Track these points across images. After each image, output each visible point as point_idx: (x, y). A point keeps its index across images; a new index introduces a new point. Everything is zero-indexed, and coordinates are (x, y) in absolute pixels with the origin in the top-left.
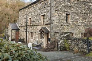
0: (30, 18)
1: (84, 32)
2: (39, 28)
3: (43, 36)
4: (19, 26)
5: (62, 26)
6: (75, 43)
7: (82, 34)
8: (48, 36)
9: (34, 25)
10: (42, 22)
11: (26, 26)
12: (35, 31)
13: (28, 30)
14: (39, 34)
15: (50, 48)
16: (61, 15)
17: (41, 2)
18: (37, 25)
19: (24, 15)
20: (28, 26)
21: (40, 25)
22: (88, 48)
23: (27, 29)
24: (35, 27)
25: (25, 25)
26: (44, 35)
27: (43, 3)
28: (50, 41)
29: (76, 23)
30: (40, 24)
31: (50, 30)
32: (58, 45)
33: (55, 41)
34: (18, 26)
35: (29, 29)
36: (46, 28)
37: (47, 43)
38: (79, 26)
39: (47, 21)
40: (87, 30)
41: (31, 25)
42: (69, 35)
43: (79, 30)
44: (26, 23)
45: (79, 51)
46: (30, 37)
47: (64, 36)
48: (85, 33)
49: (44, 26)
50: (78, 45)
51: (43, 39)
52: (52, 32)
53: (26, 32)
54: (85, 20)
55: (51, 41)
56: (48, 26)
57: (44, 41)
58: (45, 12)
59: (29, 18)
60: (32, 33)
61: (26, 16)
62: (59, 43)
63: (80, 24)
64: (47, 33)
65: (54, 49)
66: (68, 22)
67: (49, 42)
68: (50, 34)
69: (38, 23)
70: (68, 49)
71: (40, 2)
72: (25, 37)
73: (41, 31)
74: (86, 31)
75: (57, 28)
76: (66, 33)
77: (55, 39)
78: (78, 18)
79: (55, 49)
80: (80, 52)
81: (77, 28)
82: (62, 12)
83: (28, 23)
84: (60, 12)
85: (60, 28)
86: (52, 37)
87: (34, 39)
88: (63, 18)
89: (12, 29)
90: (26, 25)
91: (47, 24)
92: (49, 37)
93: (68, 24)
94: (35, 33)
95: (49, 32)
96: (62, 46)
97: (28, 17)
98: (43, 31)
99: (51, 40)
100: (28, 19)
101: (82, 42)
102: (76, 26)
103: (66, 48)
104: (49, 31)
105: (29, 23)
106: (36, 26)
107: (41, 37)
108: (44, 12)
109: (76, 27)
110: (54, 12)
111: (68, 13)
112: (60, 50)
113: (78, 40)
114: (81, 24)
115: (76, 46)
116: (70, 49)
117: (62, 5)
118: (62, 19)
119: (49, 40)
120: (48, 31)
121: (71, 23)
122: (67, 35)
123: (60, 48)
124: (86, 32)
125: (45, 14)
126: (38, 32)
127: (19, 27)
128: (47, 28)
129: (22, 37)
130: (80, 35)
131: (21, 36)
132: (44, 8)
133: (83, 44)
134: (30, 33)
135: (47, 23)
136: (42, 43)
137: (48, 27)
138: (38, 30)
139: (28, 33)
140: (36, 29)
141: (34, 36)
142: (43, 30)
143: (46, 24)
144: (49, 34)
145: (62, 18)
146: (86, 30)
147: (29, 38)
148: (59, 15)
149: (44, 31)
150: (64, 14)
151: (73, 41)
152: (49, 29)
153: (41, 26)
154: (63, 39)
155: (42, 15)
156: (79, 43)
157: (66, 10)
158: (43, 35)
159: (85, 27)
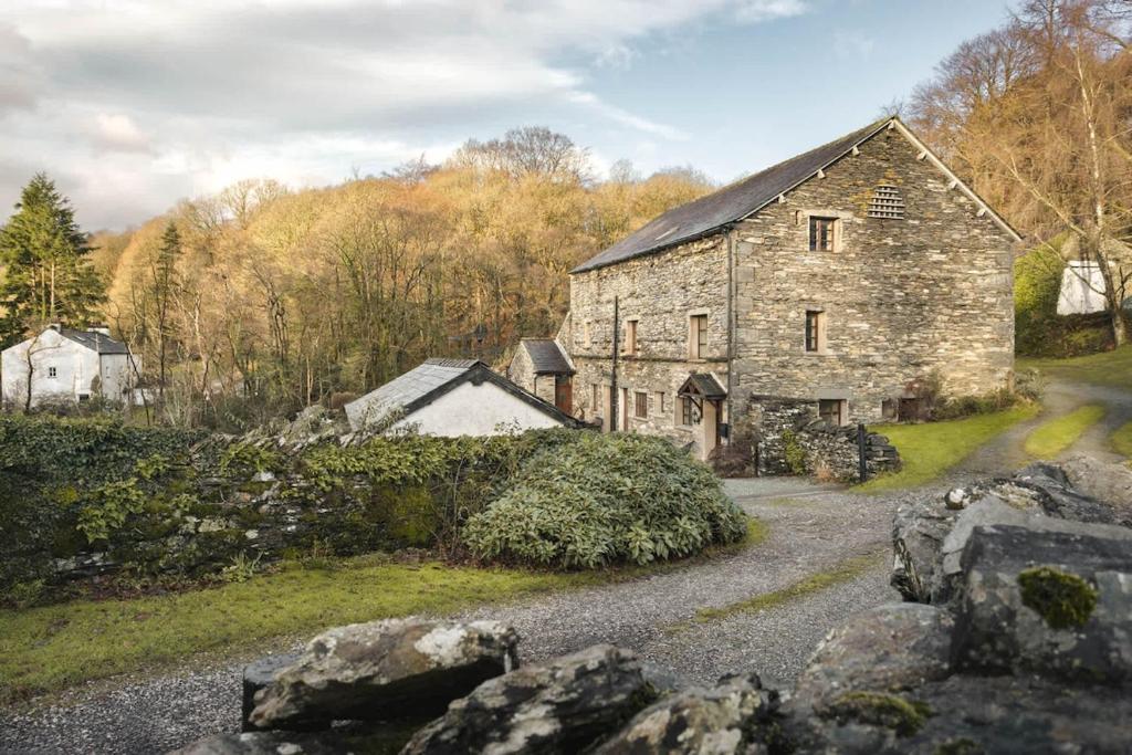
0: (635, 322)
1: (898, 392)
2: (680, 375)
3: (699, 414)
4: (573, 357)
5: (784, 367)
6: (824, 447)
7: (886, 404)
8: (719, 415)
9: (654, 360)
10: (691, 346)
11: (609, 358)
12: (658, 387)
13: (621, 380)
14: (680, 403)
15: (725, 463)
16: (781, 320)
17: (690, 255)
18: (668, 360)
19: (598, 302)
20: (624, 358)
21: (685, 362)
22: (861, 463)
23: (614, 376)
24: (658, 366)
25: (604, 353)
26: (701, 408)
27: (696, 258)
28: (726, 436)
29: (855, 353)
30: (682, 357)
31: (729, 387)
32: (757, 454)
33: (749, 436)
34: (564, 353)
35: (629, 375)
36: (709, 376)
37: (713, 446)
38: (873, 365)
39: (718, 348)
40: (916, 385)
41: (639, 354)
42: (807, 411)
43: (871, 384)
44: (611, 346)
45: (837, 475)
46: (632, 414)
47: (782, 417)
48: (903, 401)
49: (702, 370)
50: (831, 453)
51: (695, 426)
52: (737, 397)
53: (613, 390)
54: (905, 337)
55: (732, 436)
56: (720, 368)
57: (702, 436)
58: (708, 305)
59: (630, 318)
60: (642, 396)
61: (612, 306)
62: (762, 445)
63: (878, 358)
64: (718, 399)
65: (744, 468)
66: (816, 350)
67: (724, 441)
68: (730, 407)
69: (671, 348)
70: (799, 470)
71: (682, 253)
72: (604, 412)
73: (687, 390)
74: (910, 388)
75: (760, 377)
76: (790, 404)
77: (749, 426)
78: (865, 326)
79: (747, 469)
80: (837, 480)
81: (863, 375)
82: (782, 306)
83: (620, 346)
84: (777, 306)
85: (774, 377)
86: (737, 420)
87: (652, 425)
88: (788, 331)
89: (540, 374)
90: (610, 352)
91: (717, 361)
92: (725, 419)
93: (815, 361)
94: (657, 398)
95: (724, 396)
96: (774, 459)
97: (621, 313)
98: (696, 392)
99: (734, 430)
100: (624, 325)
101: (846, 442)
102: (853, 367)
103: (789, 465)
104: (726, 390)
105: (627, 345)
106: (663, 366)
107: (688, 418)
108: (700, 302)
109: (858, 373)
110: (748, 307)
111: (812, 308)
112: (766, 475)
113: (834, 434)
114: (885, 356)
115: (826, 457)
116: (804, 470)
117: (783, 274)
118: (783, 338)
119: (722, 430)
120: (720, 389)
121: (830, 352)
122: (796, 411)
123: (768, 464)
124: (912, 396)
125: (706, 311)
126: (675, 394)
127: (570, 362)
128: (715, 376)
129: (587, 411)
130: (878, 410)
131: (583, 406)
132: (704, 284)
133: (850, 448)
134: (634, 397)
135: (717, 354)
136: (690, 445)
137: (720, 373)
138: (673, 385)
139: (621, 393)
140: (664, 379)
141: (653, 412)
142: (697, 385)
143: (710, 360)
144: (725, 406)
145: (783, 330)
146: (911, 383)
147: (626, 420)
148: (773, 318)
149: (704, 392)
150: (792, 314)
151: (816, 436)
152: (722, 384)
153: (691, 367)
154: (780, 430)
155: (693, 317)
156: (838, 445)
157: (804, 296)
158: (695, 408)
159: (907, 371)
